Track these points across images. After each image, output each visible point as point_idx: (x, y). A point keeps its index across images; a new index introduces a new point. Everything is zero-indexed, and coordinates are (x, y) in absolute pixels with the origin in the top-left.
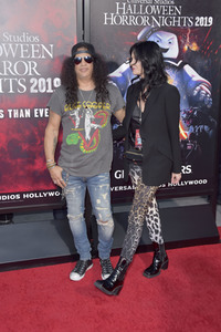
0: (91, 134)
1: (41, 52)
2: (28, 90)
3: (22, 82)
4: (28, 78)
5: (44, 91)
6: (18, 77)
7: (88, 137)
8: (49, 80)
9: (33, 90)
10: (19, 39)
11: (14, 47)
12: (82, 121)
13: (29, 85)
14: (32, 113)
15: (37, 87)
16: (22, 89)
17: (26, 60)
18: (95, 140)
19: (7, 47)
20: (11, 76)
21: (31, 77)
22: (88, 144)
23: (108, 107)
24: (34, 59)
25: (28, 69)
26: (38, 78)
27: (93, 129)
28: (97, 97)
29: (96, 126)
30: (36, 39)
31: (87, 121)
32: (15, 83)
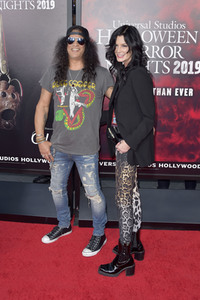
0: (75, 112)
1: (186, 37)
2: (172, 71)
3: (167, 64)
4: (173, 60)
5: (185, 72)
6: (164, 60)
7: (72, 114)
8: (191, 63)
9: (175, 72)
10: (168, 27)
11: (163, 33)
12: (67, 99)
13: (172, 67)
14: (173, 92)
15: (179, 69)
16: (166, 70)
17: (172, 45)
18: (78, 118)
19: (157, 33)
20: (158, 59)
21: (175, 60)
22: (73, 121)
23: (92, 86)
24: (179, 44)
25: (173, 52)
26: (181, 60)
27: (76, 107)
28: (84, 77)
29: (80, 104)
30: (183, 26)
31: (72, 99)
32: (160, 65)
